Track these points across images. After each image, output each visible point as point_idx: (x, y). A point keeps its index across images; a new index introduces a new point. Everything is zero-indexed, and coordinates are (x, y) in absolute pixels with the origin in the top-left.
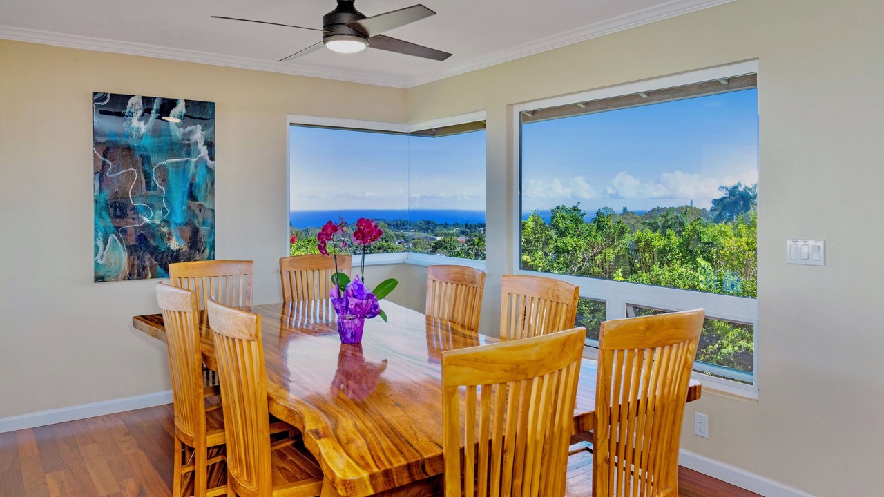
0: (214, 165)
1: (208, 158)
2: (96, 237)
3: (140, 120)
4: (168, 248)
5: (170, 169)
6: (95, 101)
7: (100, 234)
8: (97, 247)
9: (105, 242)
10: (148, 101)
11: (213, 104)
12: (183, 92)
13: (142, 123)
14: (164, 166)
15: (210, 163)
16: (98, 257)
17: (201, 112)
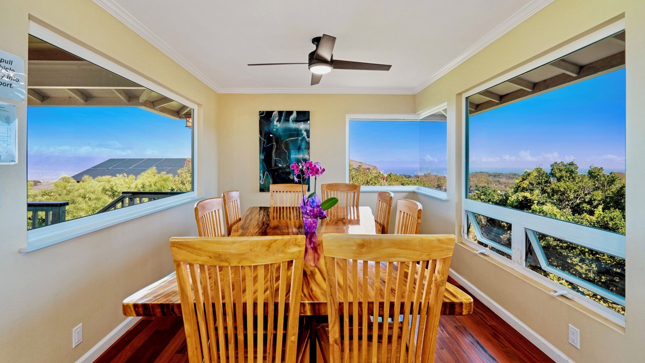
0: (309, 140)
1: (306, 137)
2: (260, 172)
3: (277, 121)
4: (289, 178)
5: (290, 143)
6: (260, 115)
7: (261, 171)
8: (260, 177)
9: (264, 175)
10: (280, 113)
11: (308, 112)
12: (295, 107)
13: (278, 123)
14: (287, 141)
15: (307, 139)
16: (261, 181)
17: (303, 116)
